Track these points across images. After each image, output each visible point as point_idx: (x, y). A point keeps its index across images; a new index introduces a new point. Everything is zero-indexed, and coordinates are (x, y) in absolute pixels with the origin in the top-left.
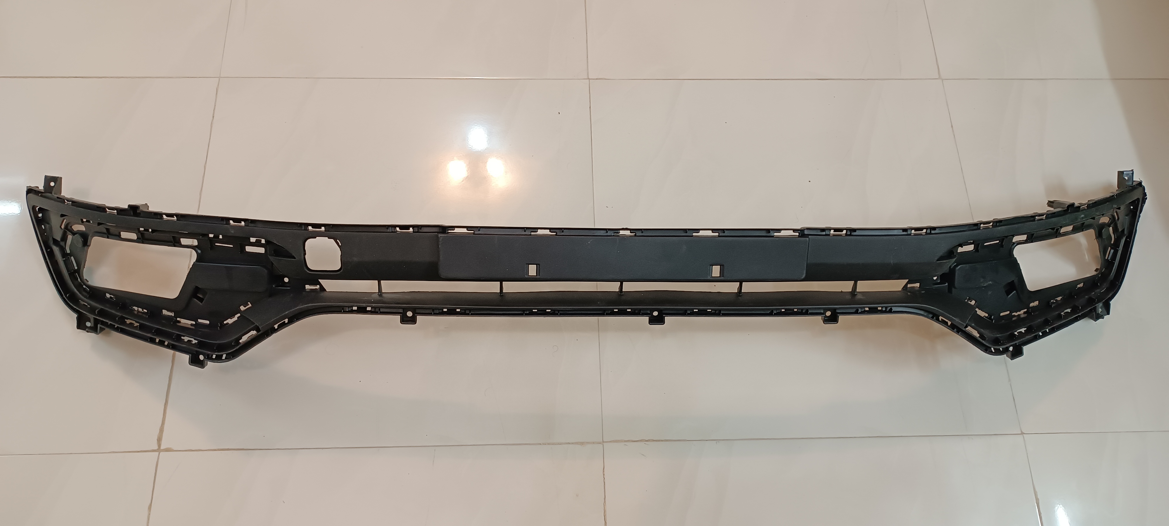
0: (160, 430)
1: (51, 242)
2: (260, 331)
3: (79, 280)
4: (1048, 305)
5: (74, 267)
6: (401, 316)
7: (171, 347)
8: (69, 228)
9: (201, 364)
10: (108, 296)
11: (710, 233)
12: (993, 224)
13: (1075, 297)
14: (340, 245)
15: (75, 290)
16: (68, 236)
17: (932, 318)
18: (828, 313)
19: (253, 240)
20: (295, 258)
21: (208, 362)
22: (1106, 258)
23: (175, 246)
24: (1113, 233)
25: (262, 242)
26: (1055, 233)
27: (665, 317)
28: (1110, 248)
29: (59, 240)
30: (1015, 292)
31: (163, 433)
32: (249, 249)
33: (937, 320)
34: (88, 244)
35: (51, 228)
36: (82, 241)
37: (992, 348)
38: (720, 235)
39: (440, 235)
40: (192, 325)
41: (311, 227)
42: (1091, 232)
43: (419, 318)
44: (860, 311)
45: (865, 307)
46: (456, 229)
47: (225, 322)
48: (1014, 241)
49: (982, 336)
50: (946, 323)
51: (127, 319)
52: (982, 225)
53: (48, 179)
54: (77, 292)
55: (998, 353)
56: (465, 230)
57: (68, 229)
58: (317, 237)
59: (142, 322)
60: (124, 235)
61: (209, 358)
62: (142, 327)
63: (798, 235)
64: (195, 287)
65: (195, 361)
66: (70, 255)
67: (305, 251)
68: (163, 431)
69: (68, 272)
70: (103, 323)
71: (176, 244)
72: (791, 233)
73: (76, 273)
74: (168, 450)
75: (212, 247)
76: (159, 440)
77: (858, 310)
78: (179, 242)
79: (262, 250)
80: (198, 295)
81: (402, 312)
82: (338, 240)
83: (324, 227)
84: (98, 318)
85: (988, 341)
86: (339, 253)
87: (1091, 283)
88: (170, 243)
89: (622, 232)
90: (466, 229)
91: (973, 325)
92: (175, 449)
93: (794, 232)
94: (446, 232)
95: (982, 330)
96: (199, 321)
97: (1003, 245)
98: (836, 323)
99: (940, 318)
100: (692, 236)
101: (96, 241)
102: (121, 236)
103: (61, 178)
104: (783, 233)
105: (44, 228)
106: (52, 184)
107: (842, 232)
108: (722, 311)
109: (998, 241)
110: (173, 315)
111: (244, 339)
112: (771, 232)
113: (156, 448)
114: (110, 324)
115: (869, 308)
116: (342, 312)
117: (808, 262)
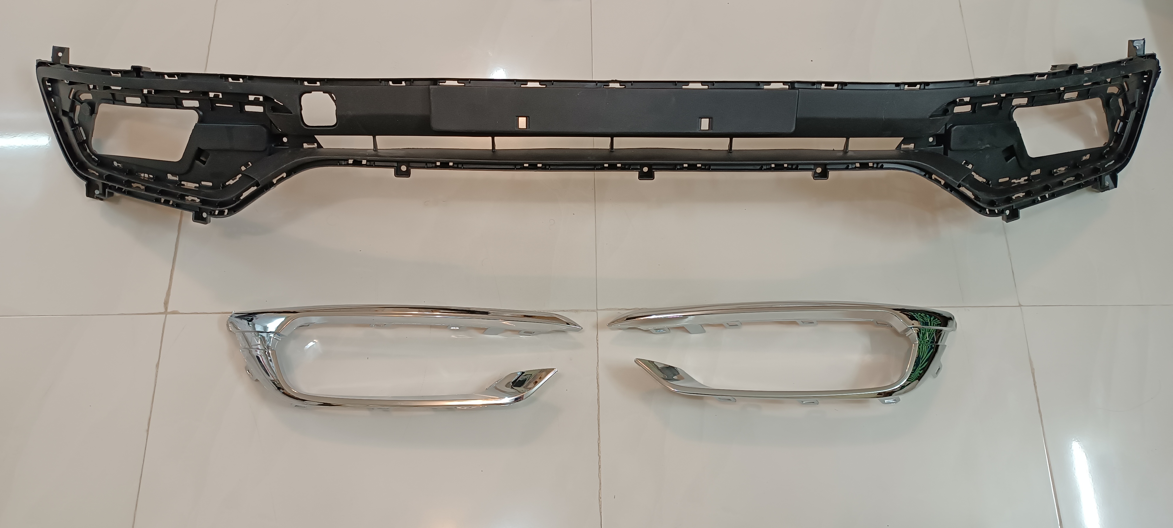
0: (166, 294)
1: (61, 113)
2: (260, 185)
3: (88, 150)
4: (1051, 174)
5: (83, 137)
6: (395, 169)
7: (175, 206)
8: (77, 97)
9: (204, 221)
10: (115, 164)
11: (699, 86)
12: (990, 82)
13: (1080, 167)
14: (335, 99)
15: (84, 159)
16: (76, 106)
17: (925, 175)
18: (819, 170)
19: (251, 98)
20: (292, 113)
21: (211, 218)
22: (1115, 131)
23: (177, 108)
24: (1123, 105)
25: (260, 100)
26: (1059, 99)
27: (655, 172)
28: (1118, 120)
29: (68, 111)
30: (1014, 157)
31: (169, 297)
32: (248, 108)
33: (930, 178)
34: (95, 112)
35: (60, 100)
36: (89, 109)
37: (987, 210)
38: (709, 88)
39: (431, 87)
40: (195, 187)
41: (306, 82)
42: (1098, 102)
43: (413, 171)
44: (850, 167)
45: (855, 163)
46: (447, 81)
47: (227, 184)
48: (1013, 104)
49: (976, 197)
50: (940, 182)
51: (134, 183)
52: (978, 83)
53: (56, 50)
54: (86, 161)
55: (992, 214)
56: (455, 83)
57: (76, 99)
58: (313, 92)
59: (148, 185)
60: (129, 100)
61: (212, 214)
62: (147, 189)
63: (788, 87)
64: (197, 149)
65: (198, 218)
66: (79, 125)
67: (301, 106)
68: (170, 295)
69: (77, 141)
70: (110, 187)
71: (178, 106)
72: (781, 86)
73: (84, 144)
74: (174, 313)
75: (214, 108)
76: (166, 303)
77: (848, 166)
78: (182, 104)
79: (260, 109)
80: (201, 158)
81: (397, 166)
82: (333, 95)
83: (319, 82)
84: (106, 182)
85: (983, 203)
86: (334, 107)
87: (1097, 154)
88: (172, 106)
89: (612, 85)
90: (457, 81)
91: (968, 185)
92: (181, 312)
93: (784, 85)
94: (437, 83)
95: (977, 191)
96: (203, 183)
97: (1002, 107)
98: (826, 178)
99: (933, 176)
100: (682, 88)
101: (104, 108)
102: (126, 101)
103: (69, 48)
104: (773, 86)
105: (53, 101)
106: (60, 54)
107: (833, 86)
108: (711, 167)
109: (997, 103)
110: (178, 179)
111: (245, 194)
112: (761, 84)
113: (163, 310)
114: (118, 187)
115: (860, 164)
116: (337, 165)
117: (797, 116)
